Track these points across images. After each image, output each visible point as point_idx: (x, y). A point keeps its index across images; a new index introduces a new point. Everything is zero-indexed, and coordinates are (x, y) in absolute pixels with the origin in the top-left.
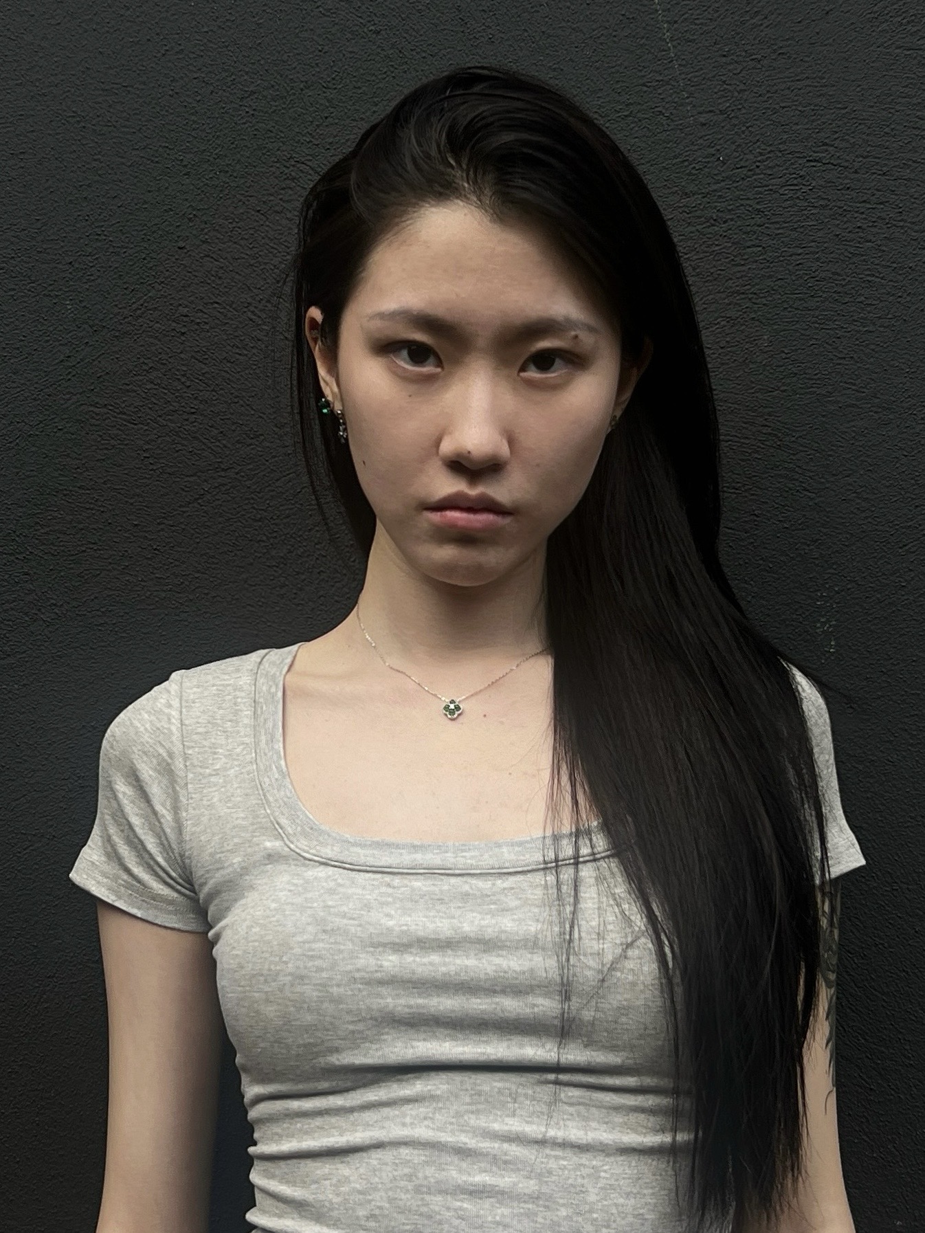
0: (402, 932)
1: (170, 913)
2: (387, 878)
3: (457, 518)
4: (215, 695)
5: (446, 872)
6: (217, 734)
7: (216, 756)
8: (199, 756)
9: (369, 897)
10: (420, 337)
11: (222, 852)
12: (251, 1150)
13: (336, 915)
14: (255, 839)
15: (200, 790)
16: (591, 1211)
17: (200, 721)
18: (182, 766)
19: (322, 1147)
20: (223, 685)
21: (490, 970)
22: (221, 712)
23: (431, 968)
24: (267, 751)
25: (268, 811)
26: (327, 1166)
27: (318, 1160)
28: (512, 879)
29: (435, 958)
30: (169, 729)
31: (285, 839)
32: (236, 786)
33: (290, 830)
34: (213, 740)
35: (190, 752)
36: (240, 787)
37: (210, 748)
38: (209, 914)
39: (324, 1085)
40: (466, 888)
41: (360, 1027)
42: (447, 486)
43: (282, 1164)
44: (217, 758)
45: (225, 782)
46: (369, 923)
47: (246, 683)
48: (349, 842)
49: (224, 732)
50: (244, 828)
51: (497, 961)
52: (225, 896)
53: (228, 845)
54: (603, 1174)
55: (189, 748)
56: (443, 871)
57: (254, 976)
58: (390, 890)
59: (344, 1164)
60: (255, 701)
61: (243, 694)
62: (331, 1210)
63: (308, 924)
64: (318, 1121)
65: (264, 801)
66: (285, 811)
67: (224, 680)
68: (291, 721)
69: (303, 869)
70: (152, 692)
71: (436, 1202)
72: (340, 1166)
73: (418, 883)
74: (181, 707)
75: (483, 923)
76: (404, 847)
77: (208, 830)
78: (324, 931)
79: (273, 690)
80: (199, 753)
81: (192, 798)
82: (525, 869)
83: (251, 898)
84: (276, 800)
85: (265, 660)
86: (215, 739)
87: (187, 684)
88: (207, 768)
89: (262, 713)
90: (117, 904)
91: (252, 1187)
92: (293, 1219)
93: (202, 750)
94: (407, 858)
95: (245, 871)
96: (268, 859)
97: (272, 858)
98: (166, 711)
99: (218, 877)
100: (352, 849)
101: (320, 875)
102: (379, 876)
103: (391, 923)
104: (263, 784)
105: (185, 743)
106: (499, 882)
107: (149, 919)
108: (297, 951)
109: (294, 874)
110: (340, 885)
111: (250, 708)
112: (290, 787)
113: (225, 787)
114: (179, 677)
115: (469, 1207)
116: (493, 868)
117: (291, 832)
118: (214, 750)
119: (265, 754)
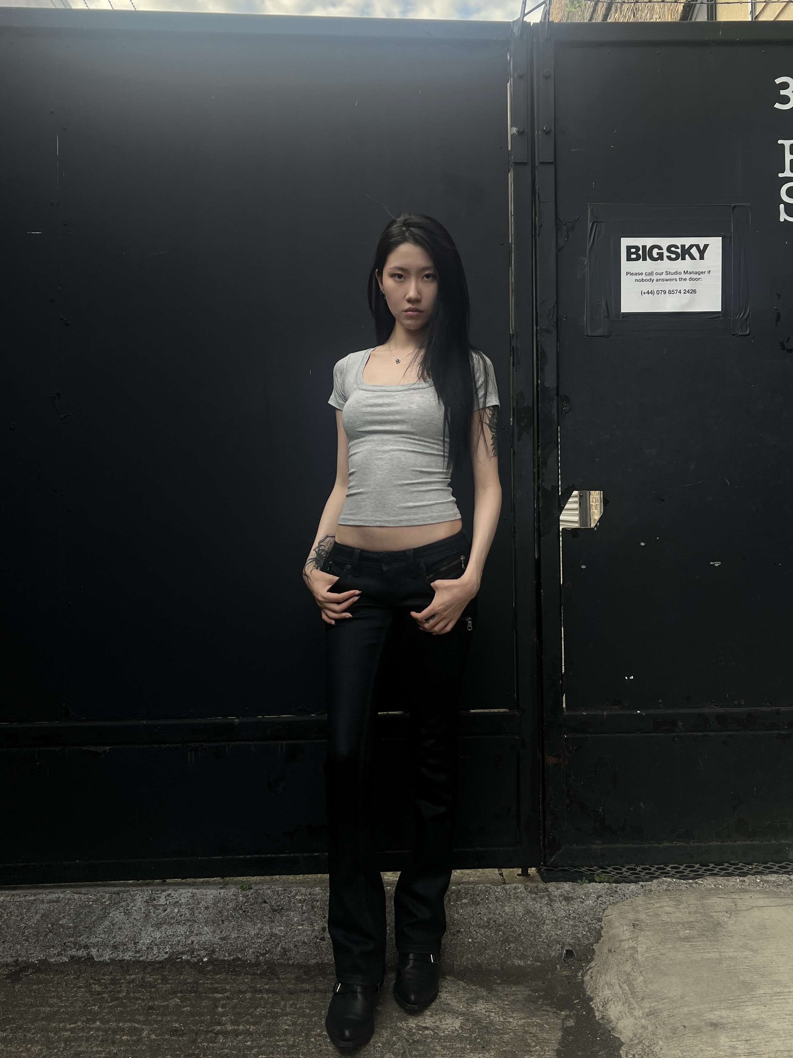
2: (375, 392)
3: (411, 313)
7: (352, 369)
10: (400, 272)
13: (360, 399)
15: (348, 377)
17: (351, 362)
18: (346, 372)
22: (356, 360)
25: (357, 380)
31: (359, 386)
33: (359, 383)
34: (353, 366)
35: (348, 369)
41: (361, 423)
42: (408, 306)
45: (352, 375)
48: (369, 386)
49: (355, 364)
50: (352, 384)
74: (348, 360)
75: (389, 401)
77: (348, 385)
78: (357, 402)
82: (403, 390)
84: (359, 378)
88: (350, 372)
94: (379, 388)
95: (351, 393)
99: (348, 396)
104: (357, 374)
106: (396, 393)
109: (359, 393)
110: (363, 394)
114: (350, 355)
116: (395, 390)
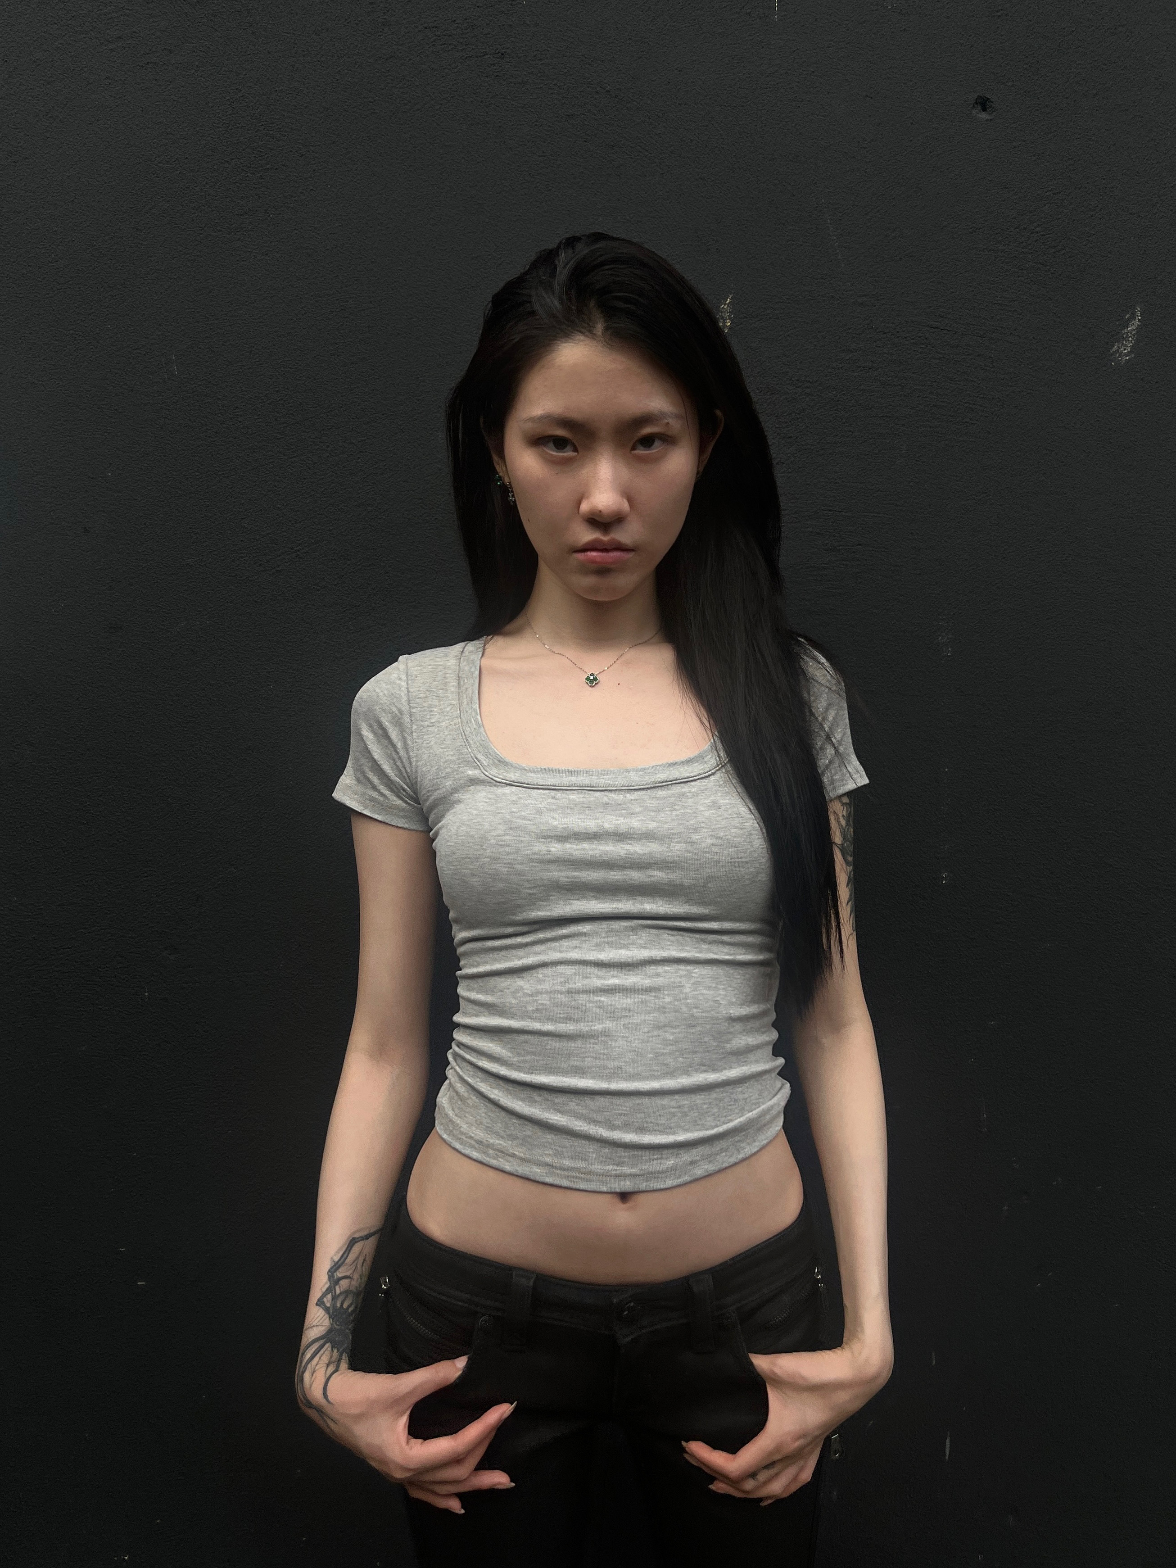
0: (564, 828)
1: (401, 817)
2: (553, 793)
3: (595, 556)
4: (431, 672)
5: (592, 789)
6: (433, 699)
7: (432, 713)
8: (421, 713)
9: (540, 806)
10: (560, 432)
11: (438, 778)
12: (458, 973)
13: (518, 817)
14: (461, 769)
15: (421, 736)
16: (686, 999)
17: (421, 689)
18: (409, 720)
19: (506, 968)
20: (436, 665)
21: (623, 853)
22: (436, 683)
23: (583, 852)
24: (467, 709)
25: (469, 750)
26: (509, 980)
27: (503, 976)
28: (637, 793)
29: (586, 845)
30: (400, 695)
31: (482, 768)
32: (446, 733)
33: (485, 763)
34: (430, 702)
35: (414, 711)
36: (450, 734)
37: (428, 707)
38: (430, 820)
39: (510, 930)
40: (606, 799)
41: (535, 891)
42: (587, 535)
43: (480, 980)
44: (433, 715)
45: (438, 730)
46: (540, 823)
47: (452, 665)
48: (526, 770)
49: (438, 696)
50: (453, 762)
51: (627, 847)
52: (441, 807)
53: (442, 773)
54: (694, 975)
55: (414, 708)
56: (589, 788)
57: (463, 858)
58: (554, 801)
59: (520, 979)
60: (459, 677)
61: (450, 671)
62: (511, 1008)
63: (500, 824)
64: (503, 953)
65: (467, 743)
66: (481, 750)
67: (438, 662)
68: (484, 689)
69: (495, 788)
70: (387, 669)
71: (582, 999)
72: (517, 980)
73: (574, 796)
74: (408, 680)
75: (618, 822)
76: (564, 771)
77: (428, 764)
78: (511, 828)
79: (473, 670)
80: (420, 711)
81: (416, 742)
82: (647, 786)
83: (458, 808)
84: (475, 743)
85: (465, 650)
86: (431, 701)
87: (411, 664)
88: (426, 721)
89: (464, 684)
90: (364, 812)
91: (458, 996)
92: (484, 1016)
93: (422, 709)
94: (566, 780)
95: (455, 790)
96: (470, 782)
97: (474, 782)
98: (398, 682)
99: (436, 795)
100: (528, 774)
101: (506, 791)
102: (547, 792)
103: (555, 823)
104: (465, 732)
105: (411, 705)
106: (628, 795)
107: (387, 821)
108: (493, 841)
109: (489, 792)
110: (520, 798)
111: (455, 681)
112: (484, 733)
113: (439, 734)
114: (405, 660)
115: (605, 1000)
116: (624, 786)
117: (486, 764)
118: (430, 709)
119: (467, 712)
